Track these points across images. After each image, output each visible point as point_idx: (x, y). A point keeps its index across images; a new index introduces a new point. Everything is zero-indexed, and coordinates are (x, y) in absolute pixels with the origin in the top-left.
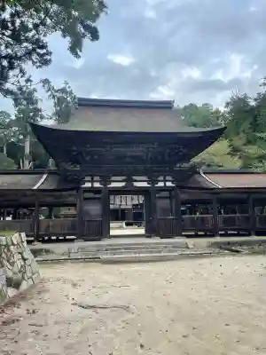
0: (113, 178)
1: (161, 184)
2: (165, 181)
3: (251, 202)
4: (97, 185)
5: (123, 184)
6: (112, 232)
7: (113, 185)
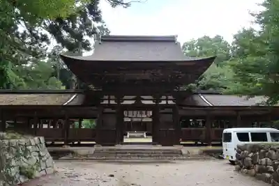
0: (125, 97)
1: (164, 102)
2: (167, 100)
3: (239, 118)
4: (112, 102)
5: (133, 102)
6: (125, 140)
7: (126, 102)
